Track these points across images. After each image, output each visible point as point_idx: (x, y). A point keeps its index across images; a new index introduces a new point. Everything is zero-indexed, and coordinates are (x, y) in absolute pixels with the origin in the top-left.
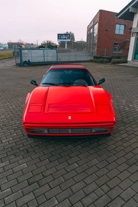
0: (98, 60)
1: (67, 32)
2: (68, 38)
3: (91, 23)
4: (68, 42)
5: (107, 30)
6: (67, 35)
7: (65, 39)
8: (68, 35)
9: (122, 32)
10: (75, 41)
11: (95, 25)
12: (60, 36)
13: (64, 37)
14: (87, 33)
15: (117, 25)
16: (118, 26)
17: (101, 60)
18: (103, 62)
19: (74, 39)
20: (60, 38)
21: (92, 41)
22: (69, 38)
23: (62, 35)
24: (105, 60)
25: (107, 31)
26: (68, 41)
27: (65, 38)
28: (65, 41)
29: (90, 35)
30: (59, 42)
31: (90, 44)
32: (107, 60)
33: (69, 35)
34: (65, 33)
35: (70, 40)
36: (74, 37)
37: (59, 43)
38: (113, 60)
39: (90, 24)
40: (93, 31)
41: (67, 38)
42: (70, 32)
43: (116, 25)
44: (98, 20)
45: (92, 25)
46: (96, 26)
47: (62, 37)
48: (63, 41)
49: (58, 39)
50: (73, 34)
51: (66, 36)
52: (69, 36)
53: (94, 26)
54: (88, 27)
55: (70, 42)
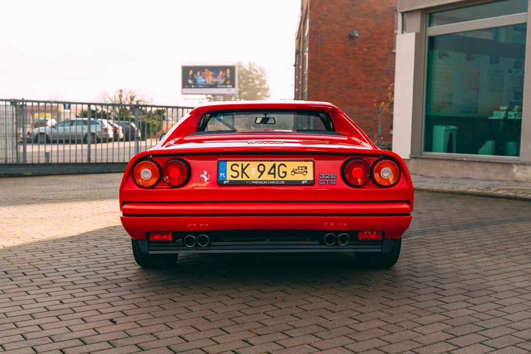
2: (225, 84)
6: (224, 69)
7: (215, 86)
8: (228, 71)
12: (191, 72)
13: (210, 80)
19: (267, 90)
20: (190, 81)
22: (230, 81)
23: (201, 69)
26: (226, 95)
27: (215, 80)
28: (214, 95)
35: (233, 91)
41: (222, 81)
47: (200, 80)
49: (184, 87)
50: (263, 71)
51: (215, 76)
52: (228, 76)
55: (234, 96)
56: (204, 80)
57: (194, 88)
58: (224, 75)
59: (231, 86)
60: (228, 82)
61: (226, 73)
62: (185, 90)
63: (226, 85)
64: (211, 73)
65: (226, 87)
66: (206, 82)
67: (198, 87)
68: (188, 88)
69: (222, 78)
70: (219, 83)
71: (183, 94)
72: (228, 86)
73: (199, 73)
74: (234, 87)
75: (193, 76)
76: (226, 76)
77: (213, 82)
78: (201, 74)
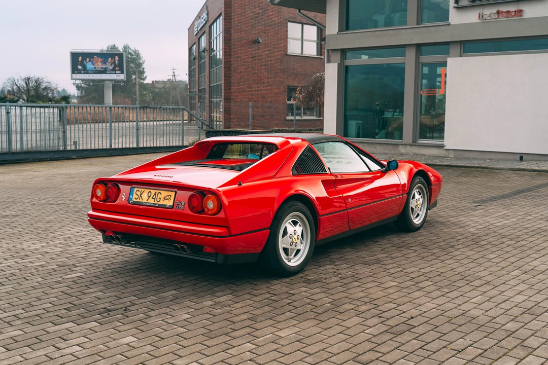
1: (114, 47)
2: (114, 70)
3: (199, 16)
4: (116, 85)
5: (256, 42)
6: (113, 56)
7: (104, 71)
8: (117, 58)
10: (144, 79)
11: (213, 23)
12: (80, 59)
13: (100, 66)
14: (190, 49)
15: (291, 26)
16: (294, 29)
20: (80, 67)
21: (207, 79)
22: (118, 68)
25: (259, 43)
26: (116, 81)
27: (104, 66)
28: (104, 81)
29: (200, 57)
30: (78, 82)
31: (199, 91)
33: (121, 56)
34: (105, 48)
35: (122, 77)
36: (139, 65)
37: (78, 87)
39: (196, 20)
40: (210, 43)
41: (111, 68)
42: (126, 48)
43: (290, 24)
44: (223, 5)
45: (202, 21)
46: (218, 28)
47: (90, 66)
48: (93, 81)
49: (73, 73)
50: (138, 55)
51: (104, 62)
52: (117, 62)
53: (210, 27)
54: (191, 29)
55: (123, 81)
56: (93, 66)
57: (84, 73)
58: (113, 61)
59: (119, 72)
60: (117, 69)
61: (115, 60)
62: (74, 76)
63: (116, 71)
64: (100, 59)
65: (115, 73)
66: (95, 68)
67: (88, 73)
68: (77, 73)
69: (111, 65)
70: (108, 69)
71: (72, 79)
72: (117, 72)
73: (88, 59)
74: (122, 73)
75: (82, 61)
76: (114, 62)
77: (102, 68)
78: (90, 61)
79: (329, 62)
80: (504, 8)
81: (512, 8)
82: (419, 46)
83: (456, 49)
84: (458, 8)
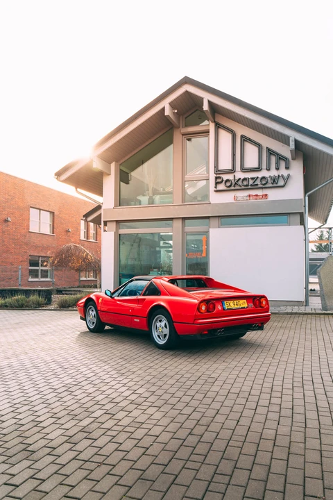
0: (9, 300)
9: (46, 229)
17: (17, 301)
18: (27, 306)
24: (34, 298)
25: (8, 221)
32: (41, 300)
38: (56, 298)
79: (105, 231)
80: (253, 192)
81: (260, 192)
82: (184, 219)
83: (215, 222)
84: (216, 191)
